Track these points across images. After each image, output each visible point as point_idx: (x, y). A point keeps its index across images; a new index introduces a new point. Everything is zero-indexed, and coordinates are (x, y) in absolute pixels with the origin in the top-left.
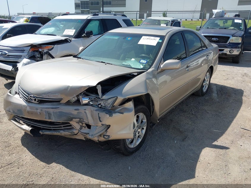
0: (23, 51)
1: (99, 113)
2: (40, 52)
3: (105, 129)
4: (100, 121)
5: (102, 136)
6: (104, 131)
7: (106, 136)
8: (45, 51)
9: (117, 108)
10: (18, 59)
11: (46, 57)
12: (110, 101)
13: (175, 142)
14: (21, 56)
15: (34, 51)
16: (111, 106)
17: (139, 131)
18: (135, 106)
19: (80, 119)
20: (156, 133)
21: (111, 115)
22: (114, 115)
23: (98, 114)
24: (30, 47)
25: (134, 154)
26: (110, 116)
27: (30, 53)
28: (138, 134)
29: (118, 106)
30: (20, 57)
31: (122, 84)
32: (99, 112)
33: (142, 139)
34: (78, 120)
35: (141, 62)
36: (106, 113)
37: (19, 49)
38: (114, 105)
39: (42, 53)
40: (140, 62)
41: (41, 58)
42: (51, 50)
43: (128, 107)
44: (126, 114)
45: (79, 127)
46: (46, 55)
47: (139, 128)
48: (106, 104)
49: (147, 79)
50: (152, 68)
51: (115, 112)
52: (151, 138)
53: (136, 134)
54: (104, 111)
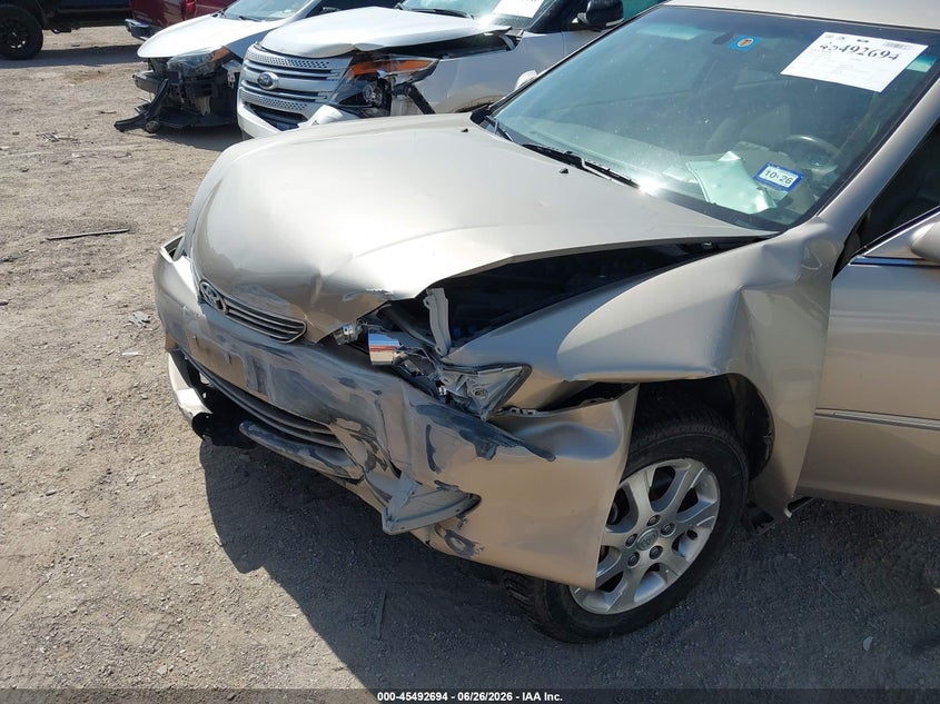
0: (321, 74)
1: (434, 426)
2: (383, 82)
3: (455, 508)
4: (433, 466)
5: (444, 533)
6: (452, 512)
7: (459, 538)
8: (400, 80)
9: (530, 421)
10: (303, 103)
11: (401, 104)
12: (490, 381)
13: (867, 643)
14: (316, 94)
15: (362, 77)
16: (492, 406)
17: (659, 547)
18: (642, 424)
19: (364, 425)
20: (779, 558)
21: (485, 451)
22: (502, 452)
23: (428, 428)
24: (349, 61)
25: (609, 643)
26: (484, 455)
27: (346, 87)
28: (652, 556)
29: (534, 412)
30: (311, 98)
31: (562, 307)
32: (431, 422)
33: (673, 580)
34: (358, 427)
35: (763, 175)
36: (465, 436)
37: (311, 66)
38: (511, 401)
39: (387, 87)
40: (756, 178)
41: (385, 109)
42: (422, 76)
43: (591, 428)
44: (564, 462)
45: (365, 457)
46: (400, 97)
47: (663, 532)
48: (471, 390)
49: (750, 285)
50: (820, 221)
51: (510, 443)
52: (738, 576)
53: (637, 555)
54: (457, 421)
